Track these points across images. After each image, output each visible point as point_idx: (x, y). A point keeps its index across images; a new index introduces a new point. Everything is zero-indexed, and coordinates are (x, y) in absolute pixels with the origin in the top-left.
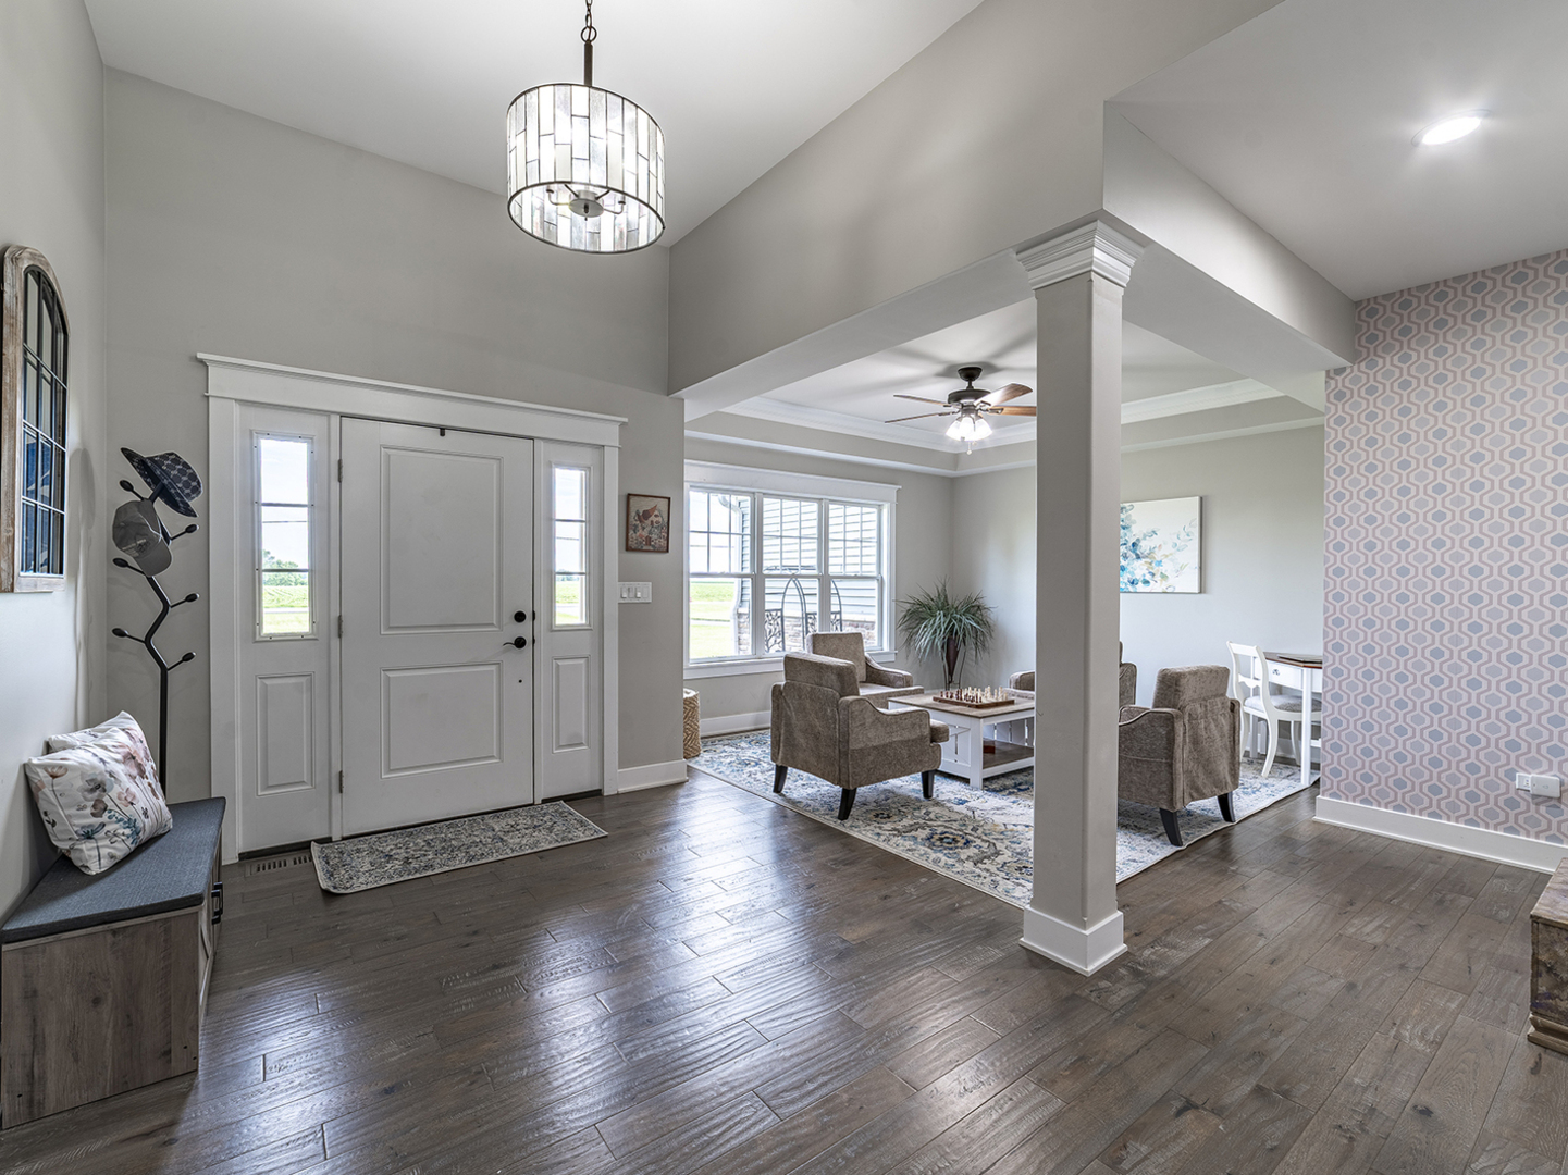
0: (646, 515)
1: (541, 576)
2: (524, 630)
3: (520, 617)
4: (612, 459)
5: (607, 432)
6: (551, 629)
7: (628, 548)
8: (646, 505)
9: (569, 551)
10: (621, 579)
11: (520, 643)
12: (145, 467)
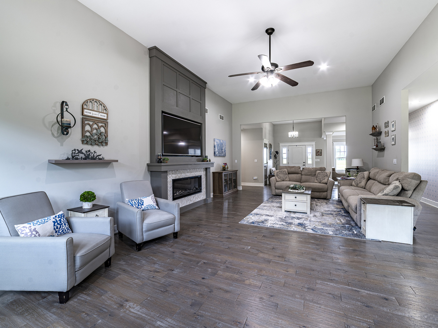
0: (319, 152)
1: (306, 158)
2: (304, 164)
3: (304, 163)
4: (314, 146)
5: (314, 143)
6: (307, 164)
7: (316, 155)
8: (318, 151)
9: (310, 156)
10: (315, 159)
11: (304, 165)
12: (276, 152)
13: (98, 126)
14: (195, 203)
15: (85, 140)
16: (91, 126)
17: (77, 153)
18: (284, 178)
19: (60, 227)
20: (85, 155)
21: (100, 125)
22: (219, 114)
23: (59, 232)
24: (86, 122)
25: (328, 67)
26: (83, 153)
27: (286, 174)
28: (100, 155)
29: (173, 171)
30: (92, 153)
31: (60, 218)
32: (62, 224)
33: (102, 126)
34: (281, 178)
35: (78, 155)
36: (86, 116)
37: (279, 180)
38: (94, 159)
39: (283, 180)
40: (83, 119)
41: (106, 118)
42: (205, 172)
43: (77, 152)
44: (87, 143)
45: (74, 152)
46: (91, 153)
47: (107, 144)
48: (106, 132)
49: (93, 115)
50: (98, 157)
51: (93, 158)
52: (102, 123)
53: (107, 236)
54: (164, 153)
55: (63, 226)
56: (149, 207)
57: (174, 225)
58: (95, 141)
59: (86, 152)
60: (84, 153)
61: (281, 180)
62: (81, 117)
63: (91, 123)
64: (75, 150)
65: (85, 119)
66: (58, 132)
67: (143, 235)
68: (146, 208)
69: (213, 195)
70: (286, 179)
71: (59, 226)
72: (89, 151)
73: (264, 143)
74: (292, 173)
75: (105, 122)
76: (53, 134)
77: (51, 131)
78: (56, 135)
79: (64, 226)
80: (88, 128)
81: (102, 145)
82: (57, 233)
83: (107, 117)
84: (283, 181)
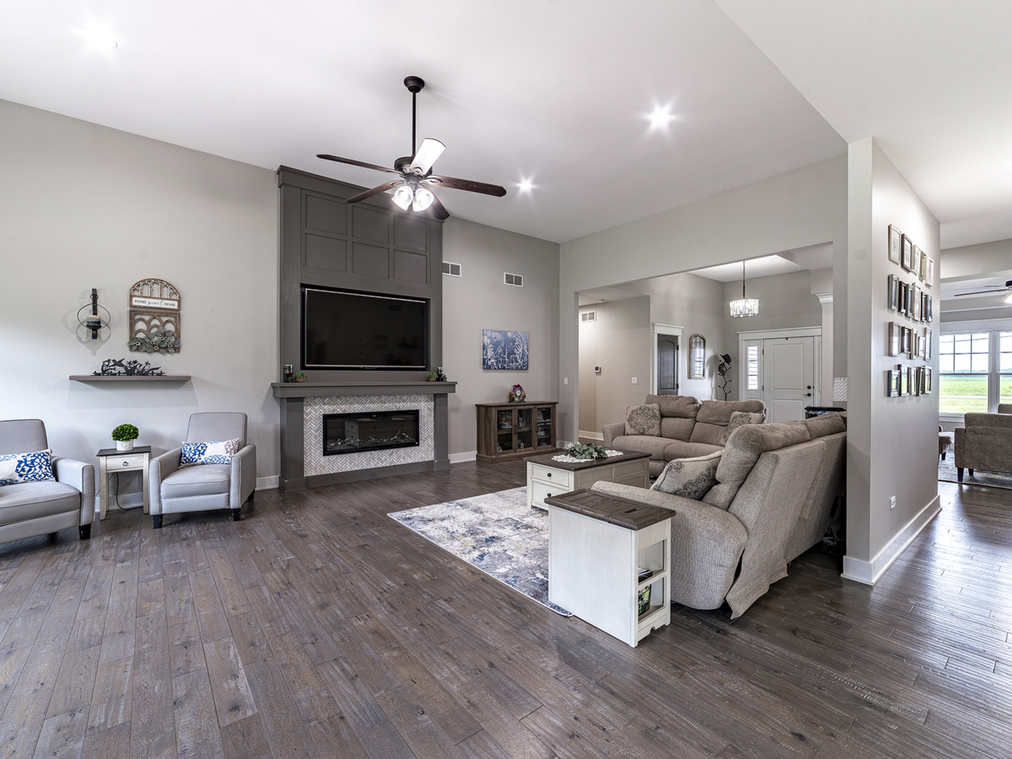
1: (817, 375)
2: (811, 391)
3: (809, 388)
11: (809, 395)
13: (160, 321)
14: (394, 466)
15: (136, 344)
16: (148, 323)
17: (112, 366)
18: (646, 427)
19: (30, 470)
20: (126, 368)
21: (165, 319)
22: (505, 274)
23: (27, 476)
24: (137, 317)
25: (673, 118)
26: (122, 365)
27: (654, 416)
28: (158, 368)
29: (326, 397)
30: (141, 365)
31: (33, 458)
32: (34, 466)
33: (167, 321)
34: (637, 427)
35: (114, 369)
36: (136, 307)
37: (632, 431)
38: (144, 375)
39: (642, 431)
40: (131, 311)
41: (176, 307)
42: (433, 403)
43: (112, 363)
44: (138, 349)
45: (107, 363)
46: (138, 366)
47: (177, 349)
48: (178, 330)
49: (151, 305)
50: (151, 372)
51: (142, 373)
52: (167, 316)
53: (72, 491)
54: (307, 364)
55: (35, 469)
56: (215, 459)
57: (229, 495)
58: (154, 346)
59: (130, 363)
60: (125, 365)
61: (637, 433)
62: (129, 309)
63: (147, 318)
64: (109, 361)
65: (134, 313)
66: (88, 335)
67: (160, 501)
68: (208, 461)
69: (477, 455)
70: (651, 431)
71: (27, 469)
72: (135, 362)
73: (658, 335)
74: (671, 415)
75: (175, 314)
76: (79, 339)
77: (77, 334)
78: (84, 339)
79: (38, 469)
80: (140, 326)
81: (168, 352)
82: (23, 478)
83: (179, 305)
84: (643, 434)
